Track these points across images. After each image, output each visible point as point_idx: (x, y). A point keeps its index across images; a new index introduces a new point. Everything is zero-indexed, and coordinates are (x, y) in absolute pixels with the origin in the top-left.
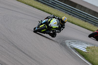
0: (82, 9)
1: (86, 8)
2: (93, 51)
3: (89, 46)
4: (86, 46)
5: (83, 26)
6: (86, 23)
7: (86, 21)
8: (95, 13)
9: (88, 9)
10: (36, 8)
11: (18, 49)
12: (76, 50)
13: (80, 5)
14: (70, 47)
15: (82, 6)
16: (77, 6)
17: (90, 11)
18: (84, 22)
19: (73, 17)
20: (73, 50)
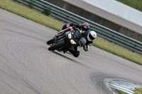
0: (129, 34)
1: (134, 32)
3: (138, 87)
4: (134, 87)
5: (130, 58)
6: (135, 54)
7: (133, 51)
9: (137, 33)
12: (119, 92)
13: (125, 28)
14: (110, 89)
15: (128, 29)
17: (139, 36)
18: (131, 53)
19: (116, 46)
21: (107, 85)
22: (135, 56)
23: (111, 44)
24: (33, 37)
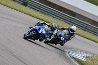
0: (82, 18)
1: (85, 17)
2: (92, 60)
3: (88, 55)
4: (85, 55)
5: (83, 35)
6: (86, 32)
8: (94, 22)
10: (36, 17)
11: (18, 58)
12: (75, 59)
13: (79, 15)
14: (69, 57)
15: (81, 15)
16: (77, 15)
17: (89, 20)
18: (83, 32)
20: (72, 60)
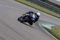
0: (49, 3)
1: (51, 2)
2: (55, 29)
3: (53, 25)
4: (51, 25)
5: (49, 13)
6: (51, 12)
7: (51, 10)
9: (52, 3)
12: (45, 28)
18: (50, 11)
19: (43, 8)
21: (40, 25)
22: (52, 12)
23: (41, 7)
24: (8, 5)
